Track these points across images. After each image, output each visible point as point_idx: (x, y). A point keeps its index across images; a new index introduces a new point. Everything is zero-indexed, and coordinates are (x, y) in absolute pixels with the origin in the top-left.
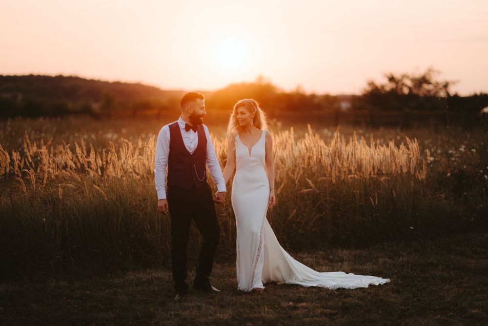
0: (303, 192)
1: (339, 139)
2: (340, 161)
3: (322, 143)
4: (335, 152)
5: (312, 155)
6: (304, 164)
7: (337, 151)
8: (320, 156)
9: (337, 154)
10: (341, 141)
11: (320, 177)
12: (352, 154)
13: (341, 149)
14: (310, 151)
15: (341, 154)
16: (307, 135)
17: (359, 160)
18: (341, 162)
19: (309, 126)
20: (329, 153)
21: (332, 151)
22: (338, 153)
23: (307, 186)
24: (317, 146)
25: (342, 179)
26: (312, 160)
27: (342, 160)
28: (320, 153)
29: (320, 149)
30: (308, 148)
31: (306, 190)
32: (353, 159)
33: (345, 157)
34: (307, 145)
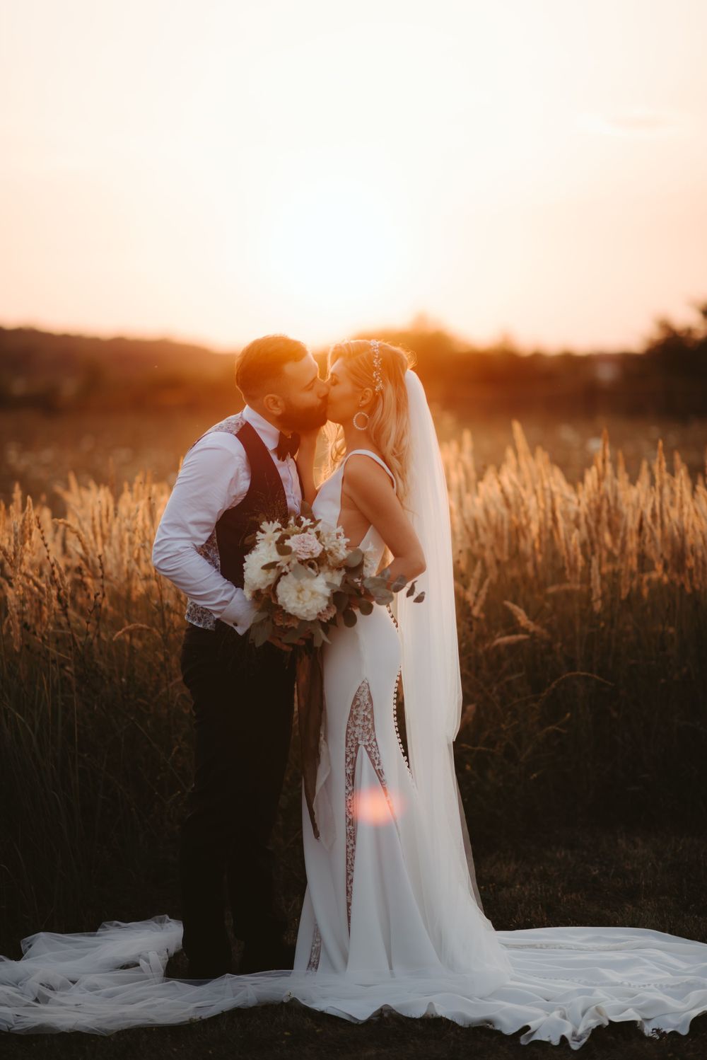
0: (498, 646)
1: (609, 466)
2: (614, 538)
3: (556, 482)
4: (599, 510)
5: (524, 522)
6: (501, 549)
7: (605, 507)
8: (550, 523)
9: (604, 514)
10: (616, 476)
11: (553, 583)
12: (654, 516)
13: (616, 498)
14: (518, 508)
15: (619, 514)
16: (510, 453)
17: (676, 533)
18: (619, 542)
19: (517, 427)
20: (578, 515)
21: (588, 505)
22: (609, 511)
23: (511, 625)
24: (540, 492)
25: (623, 597)
26: (525, 537)
27: (621, 534)
28: (550, 515)
29: (549, 501)
30: (512, 499)
31: (506, 639)
32: (658, 533)
33: (632, 524)
34: (509, 489)
